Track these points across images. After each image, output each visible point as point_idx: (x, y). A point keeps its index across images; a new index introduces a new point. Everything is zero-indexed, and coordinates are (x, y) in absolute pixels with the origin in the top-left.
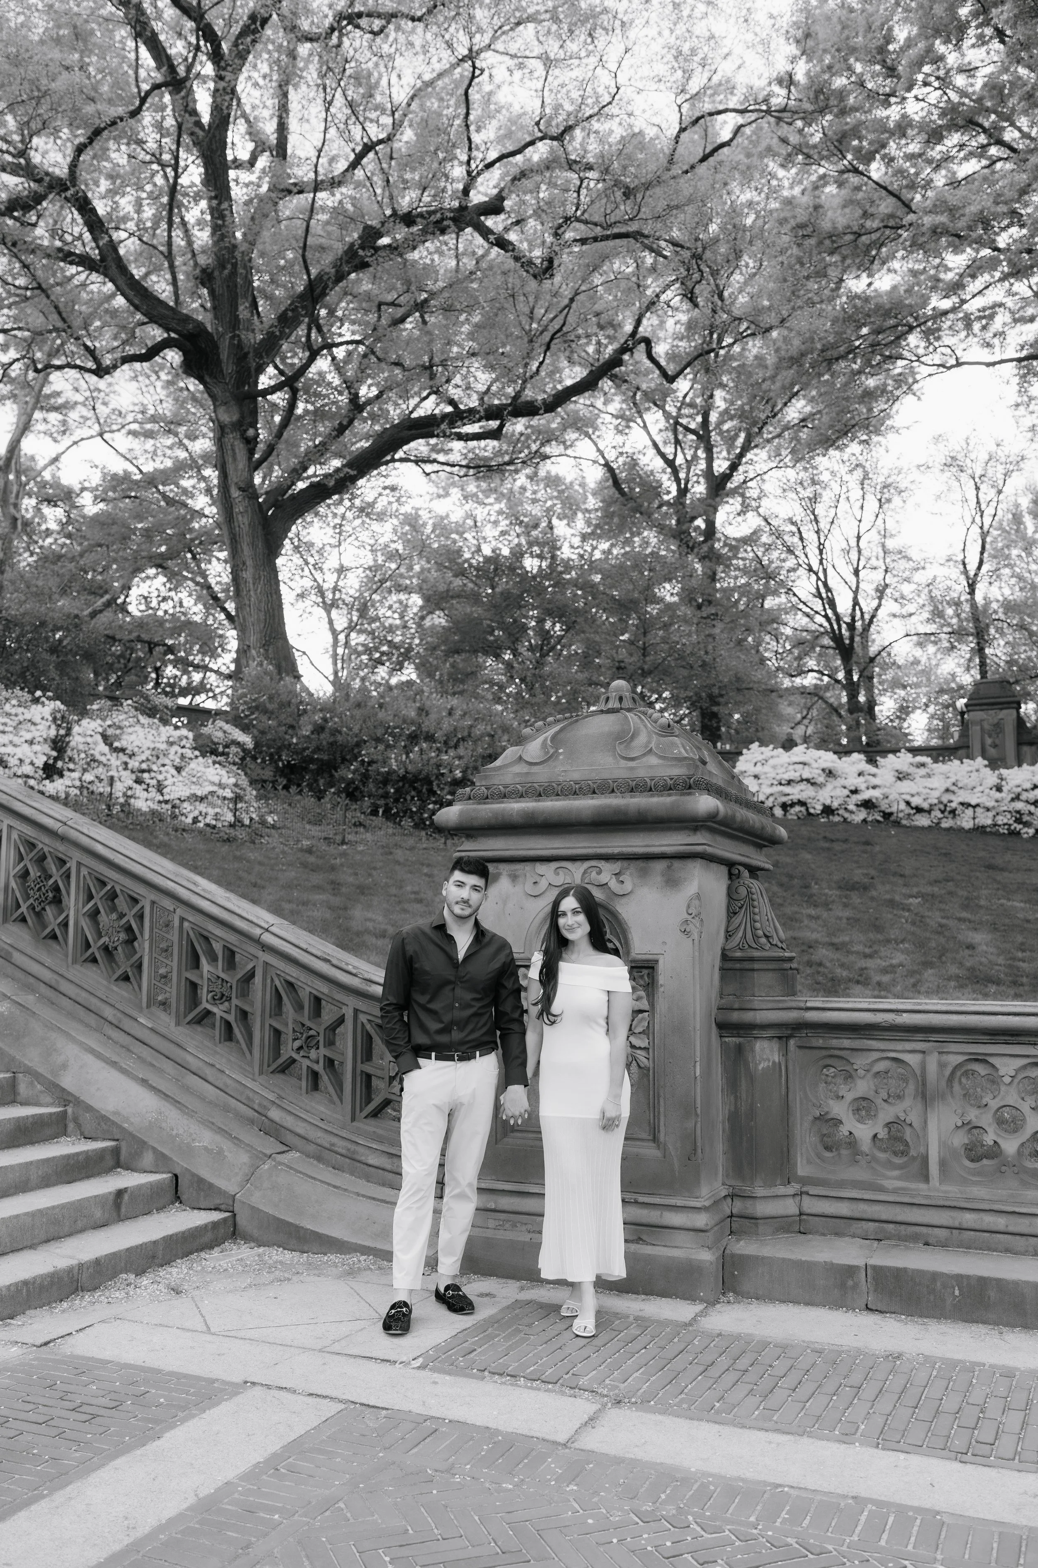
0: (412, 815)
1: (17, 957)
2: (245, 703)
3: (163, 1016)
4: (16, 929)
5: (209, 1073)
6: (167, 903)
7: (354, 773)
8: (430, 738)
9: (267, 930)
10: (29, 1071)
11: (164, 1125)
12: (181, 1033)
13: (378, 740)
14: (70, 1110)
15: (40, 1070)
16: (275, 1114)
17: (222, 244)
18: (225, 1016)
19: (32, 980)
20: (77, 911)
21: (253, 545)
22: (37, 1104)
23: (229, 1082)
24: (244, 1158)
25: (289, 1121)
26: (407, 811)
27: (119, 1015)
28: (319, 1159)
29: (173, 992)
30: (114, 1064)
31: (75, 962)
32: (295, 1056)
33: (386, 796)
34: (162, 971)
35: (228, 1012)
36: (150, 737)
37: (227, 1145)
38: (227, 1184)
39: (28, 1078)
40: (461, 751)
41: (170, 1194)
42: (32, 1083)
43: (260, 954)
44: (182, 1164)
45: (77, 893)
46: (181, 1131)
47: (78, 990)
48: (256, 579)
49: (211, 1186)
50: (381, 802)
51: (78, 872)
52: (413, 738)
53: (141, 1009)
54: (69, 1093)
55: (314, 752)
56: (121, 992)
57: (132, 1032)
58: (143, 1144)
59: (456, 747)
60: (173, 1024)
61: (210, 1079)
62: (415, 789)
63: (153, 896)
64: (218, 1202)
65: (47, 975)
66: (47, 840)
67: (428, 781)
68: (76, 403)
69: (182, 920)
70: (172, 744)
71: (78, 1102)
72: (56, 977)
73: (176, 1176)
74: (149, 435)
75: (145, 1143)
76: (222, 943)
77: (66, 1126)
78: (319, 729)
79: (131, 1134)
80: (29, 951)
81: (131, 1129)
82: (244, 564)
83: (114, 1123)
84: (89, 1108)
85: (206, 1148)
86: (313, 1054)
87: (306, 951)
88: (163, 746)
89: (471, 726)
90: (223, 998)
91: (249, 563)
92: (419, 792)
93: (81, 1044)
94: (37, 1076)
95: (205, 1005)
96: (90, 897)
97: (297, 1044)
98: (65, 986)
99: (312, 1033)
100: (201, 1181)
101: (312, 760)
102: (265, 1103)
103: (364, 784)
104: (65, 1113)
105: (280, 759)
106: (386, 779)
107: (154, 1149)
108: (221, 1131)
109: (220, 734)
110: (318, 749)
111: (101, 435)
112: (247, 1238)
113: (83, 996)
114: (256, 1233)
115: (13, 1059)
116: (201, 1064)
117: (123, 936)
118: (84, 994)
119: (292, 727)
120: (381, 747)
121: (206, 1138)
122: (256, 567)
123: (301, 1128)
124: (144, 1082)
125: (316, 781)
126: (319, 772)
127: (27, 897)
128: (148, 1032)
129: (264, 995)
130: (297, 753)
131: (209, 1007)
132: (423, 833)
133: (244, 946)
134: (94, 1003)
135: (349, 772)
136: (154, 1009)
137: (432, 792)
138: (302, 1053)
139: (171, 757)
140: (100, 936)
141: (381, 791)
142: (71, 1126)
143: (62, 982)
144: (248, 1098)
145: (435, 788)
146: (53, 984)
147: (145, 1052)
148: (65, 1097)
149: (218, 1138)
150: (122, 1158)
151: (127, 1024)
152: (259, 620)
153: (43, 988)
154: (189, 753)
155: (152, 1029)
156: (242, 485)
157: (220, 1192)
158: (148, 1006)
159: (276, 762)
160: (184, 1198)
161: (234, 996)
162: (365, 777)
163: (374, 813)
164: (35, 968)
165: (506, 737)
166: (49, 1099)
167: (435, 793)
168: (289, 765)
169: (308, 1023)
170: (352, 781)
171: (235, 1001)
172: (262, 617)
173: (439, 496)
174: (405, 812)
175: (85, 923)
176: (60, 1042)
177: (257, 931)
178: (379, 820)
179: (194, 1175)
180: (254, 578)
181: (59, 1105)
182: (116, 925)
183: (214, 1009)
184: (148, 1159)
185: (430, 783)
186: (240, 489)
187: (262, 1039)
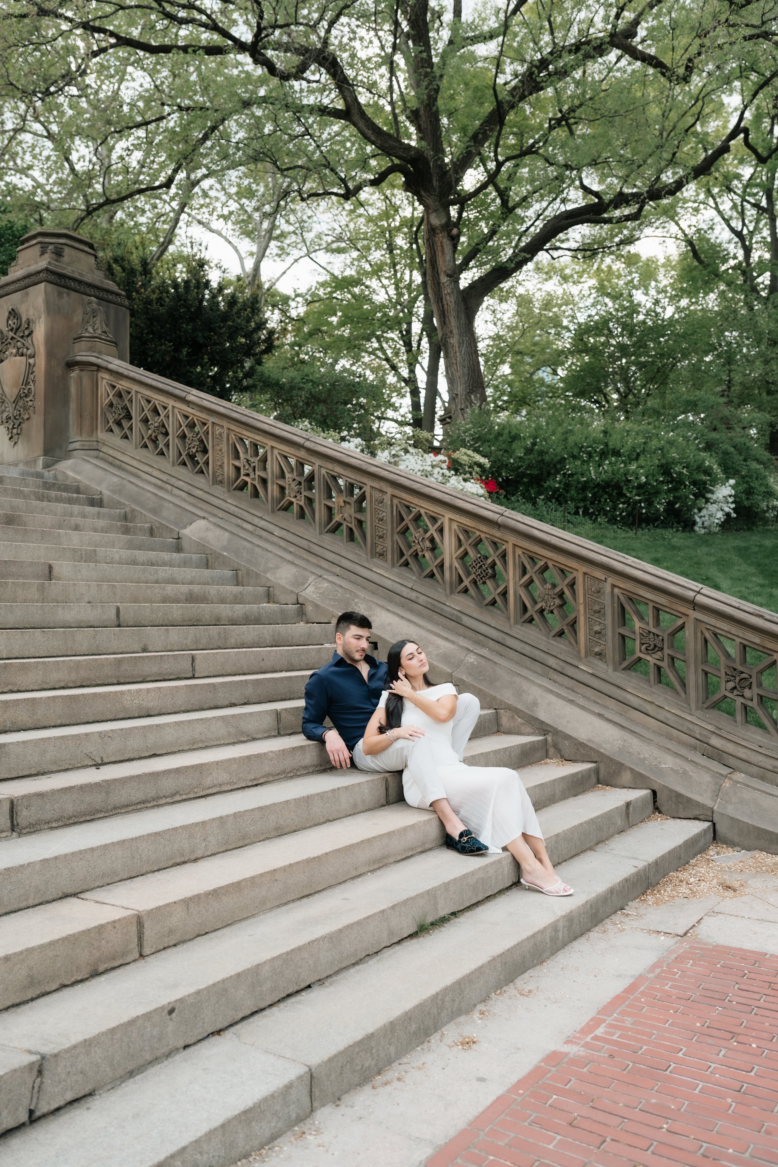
0: (606, 513)
1: (466, 620)
2: (471, 435)
3: (600, 664)
4: (461, 598)
5: (649, 709)
6: (599, 574)
7: (560, 482)
8: (616, 453)
9: (699, 592)
10: (509, 708)
11: (631, 750)
12: (619, 677)
13: (574, 457)
14: (549, 738)
15: (519, 707)
16: (715, 741)
17: (431, 87)
18: (658, 663)
19: (482, 638)
20: (515, 583)
21: (458, 317)
22: (519, 733)
23: (669, 716)
24: (707, 778)
25: (730, 748)
26: (601, 511)
27: (561, 663)
28: (763, 778)
29: (610, 644)
30: (572, 702)
31: (516, 622)
32: (728, 694)
33: (584, 499)
34: (597, 628)
35: (662, 660)
36: (419, 462)
37: (688, 767)
38: (704, 798)
39: (509, 713)
40: (641, 461)
41: (651, 807)
42: (513, 717)
43: (690, 612)
44: (659, 781)
45: (514, 569)
46: (647, 756)
47: (522, 645)
48: (460, 344)
49: (689, 800)
50: (582, 504)
51: (514, 552)
52: (603, 455)
53: (580, 659)
54: (547, 725)
55: (526, 469)
56: (559, 646)
57: (575, 677)
58: (620, 766)
59: (637, 459)
60: (610, 670)
61: (652, 714)
62: (606, 493)
63: (583, 568)
64: (697, 813)
65: (494, 634)
66: (484, 528)
67: (617, 487)
68: (289, 233)
69: (613, 586)
70: (433, 466)
71: (556, 732)
72: (501, 634)
73: (654, 793)
74: (340, 251)
75: (622, 765)
76: (651, 604)
77: (547, 751)
78: (529, 451)
79: (608, 757)
80: (475, 615)
81: (607, 753)
82: (451, 332)
83: (591, 749)
84: (567, 737)
85: (672, 769)
86: (747, 693)
87: (738, 609)
88: (429, 469)
89: (645, 443)
90: (656, 648)
91: (455, 331)
92: (610, 496)
93: (540, 686)
94: (517, 712)
95: (639, 654)
96: (524, 572)
97: (731, 685)
98: (510, 642)
99: (743, 676)
100: (678, 795)
101: (523, 475)
102: (705, 733)
103: (567, 492)
104: (546, 740)
105: (500, 475)
106: (585, 487)
107: (631, 769)
108: (677, 755)
109: (465, 458)
110: (529, 467)
111: (308, 255)
112: (731, 844)
113: (527, 650)
114: (736, 839)
115: (495, 698)
116: (641, 702)
117: (558, 601)
118: (528, 648)
119: (506, 451)
120: (578, 463)
121: (669, 762)
122: (460, 334)
123: (742, 753)
124: (600, 716)
125: (528, 491)
126: (530, 484)
127: (468, 574)
128: (589, 676)
129: (696, 645)
130: (513, 471)
131: (642, 656)
132: (615, 527)
133: (675, 607)
134: (537, 654)
135: (556, 482)
136: (590, 659)
137: (621, 495)
138: (735, 692)
139: (435, 476)
140: (536, 603)
141: (580, 496)
142: (552, 751)
143: (508, 638)
144: (689, 729)
145: (625, 491)
146: (501, 640)
147: (589, 692)
148: (543, 728)
149: (678, 761)
150: (601, 776)
151: (570, 671)
152: (464, 374)
153: (491, 643)
154: (446, 472)
155: (592, 674)
156: (449, 272)
157: (698, 804)
158: (586, 656)
159: (496, 479)
160: (662, 809)
161: (666, 646)
162: (567, 486)
163: (577, 513)
164: (483, 628)
165: (673, 450)
166: (529, 730)
167: (625, 495)
168: (507, 481)
169: (740, 668)
170: (558, 489)
171: (667, 651)
172: (466, 371)
173: (546, 280)
174: (599, 511)
175: (522, 592)
176: (526, 686)
177: (692, 594)
178: (580, 518)
179: (671, 791)
180: (459, 343)
181: (540, 735)
182: (551, 592)
183: (648, 658)
184: (626, 777)
185: (620, 488)
186: (448, 275)
187: (697, 681)
